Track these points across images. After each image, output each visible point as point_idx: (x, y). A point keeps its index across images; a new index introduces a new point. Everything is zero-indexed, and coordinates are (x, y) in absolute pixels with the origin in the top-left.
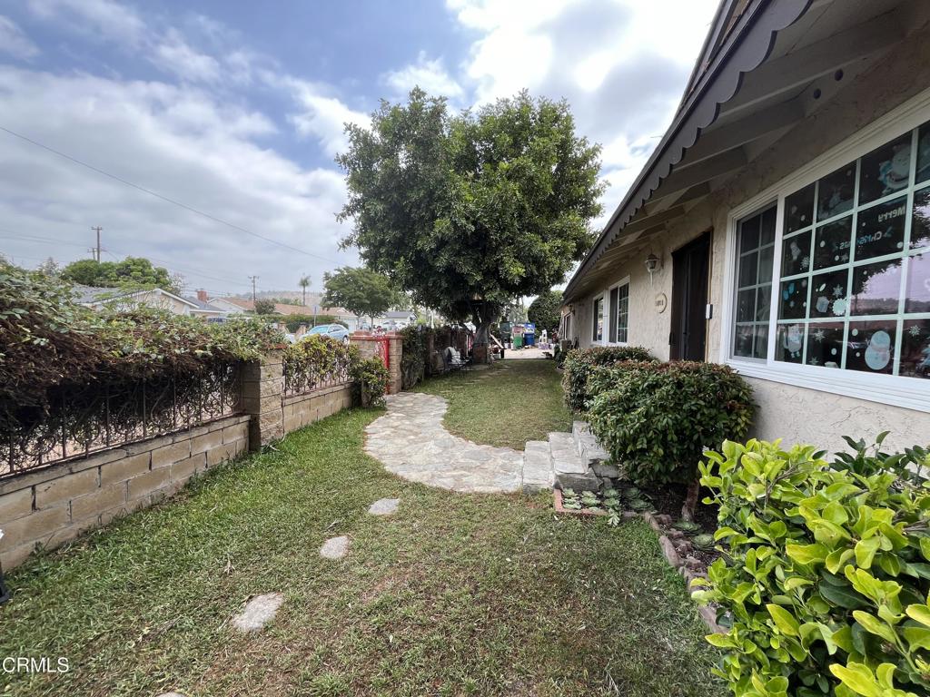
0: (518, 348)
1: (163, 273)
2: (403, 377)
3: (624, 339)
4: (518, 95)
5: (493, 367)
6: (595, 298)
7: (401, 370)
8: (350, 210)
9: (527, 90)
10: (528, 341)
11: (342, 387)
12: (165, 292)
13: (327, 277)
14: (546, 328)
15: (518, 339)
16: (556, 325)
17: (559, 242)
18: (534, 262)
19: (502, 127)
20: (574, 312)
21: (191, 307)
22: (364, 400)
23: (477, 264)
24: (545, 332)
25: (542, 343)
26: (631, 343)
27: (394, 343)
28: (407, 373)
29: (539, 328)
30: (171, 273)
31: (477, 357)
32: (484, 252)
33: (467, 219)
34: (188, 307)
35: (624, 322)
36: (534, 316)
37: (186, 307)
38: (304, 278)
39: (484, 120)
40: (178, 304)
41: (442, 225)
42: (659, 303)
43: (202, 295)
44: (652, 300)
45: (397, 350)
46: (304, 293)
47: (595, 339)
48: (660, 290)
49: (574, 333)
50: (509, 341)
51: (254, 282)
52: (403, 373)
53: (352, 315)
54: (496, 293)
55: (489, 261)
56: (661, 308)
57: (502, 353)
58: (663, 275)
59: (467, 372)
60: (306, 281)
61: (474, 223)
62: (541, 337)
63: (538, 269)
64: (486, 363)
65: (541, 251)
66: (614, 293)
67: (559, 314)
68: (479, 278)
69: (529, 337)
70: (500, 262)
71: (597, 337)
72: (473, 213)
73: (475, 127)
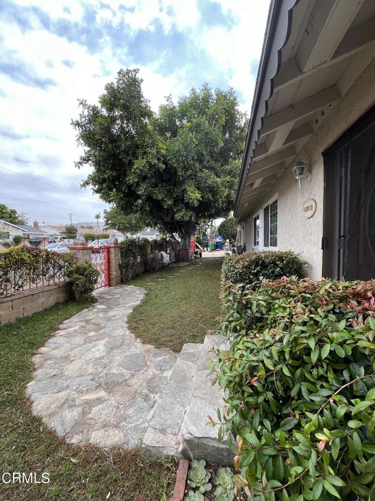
0: (212, 250)
1: (14, 212)
2: (121, 273)
3: (274, 244)
4: (202, 88)
5: (192, 263)
6: (254, 217)
7: (120, 269)
8: (85, 160)
9: (207, 84)
10: (218, 246)
11: (56, 287)
12: (6, 222)
13: (105, 212)
14: (228, 238)
15: (212, 245)
16: (234, 237)
17: (228, 178)
18: (210, 192)
19: (191, 107)
20: (243, 227)
21: (23, 231)
22: (77, 296)
23: (169, 193)
24: (228, 241)
25: (226, 247)
26: (280, 248)
27: (112, 250)
28: (124, 271)
29: (225, 239)
30: (19, 212)
31: (181, 257)
32: (175, 185)
33: (159, 159)
34: (21, 231)
35: (274, 231)
36: (222, 231)
37: (20, 230)
38: (97, 214)
39: (181, 105)
40: (14, 229)
41: (139, 164)
42: (307, 209)
43: (36, 224)
44: (300, 209)
45: (116, 255)
46: (98, 222)
47: (255, 245)
48: (307, 197)
49: (243, 241)
50: (207, 246)
51: (71, 217)
52: (121, 271)
53: (120, 233)
54: (183, 213)
55: (177, 191)
56: (310, 213)
57: (201, 254)
58: (311, 180)
59: (173, 268)
60: (98, 215)
61: (164, 163)
62: (226, 244)
63: (213, 196)
64: (187, 261)
65: (214, 182)
66: (266, 210)
67: (236, 230)
68: (170, 203)
69: (219, 244)
70: (185, 191)
71: (256, 243)
72: (164, 156)
73: (174, 108)
